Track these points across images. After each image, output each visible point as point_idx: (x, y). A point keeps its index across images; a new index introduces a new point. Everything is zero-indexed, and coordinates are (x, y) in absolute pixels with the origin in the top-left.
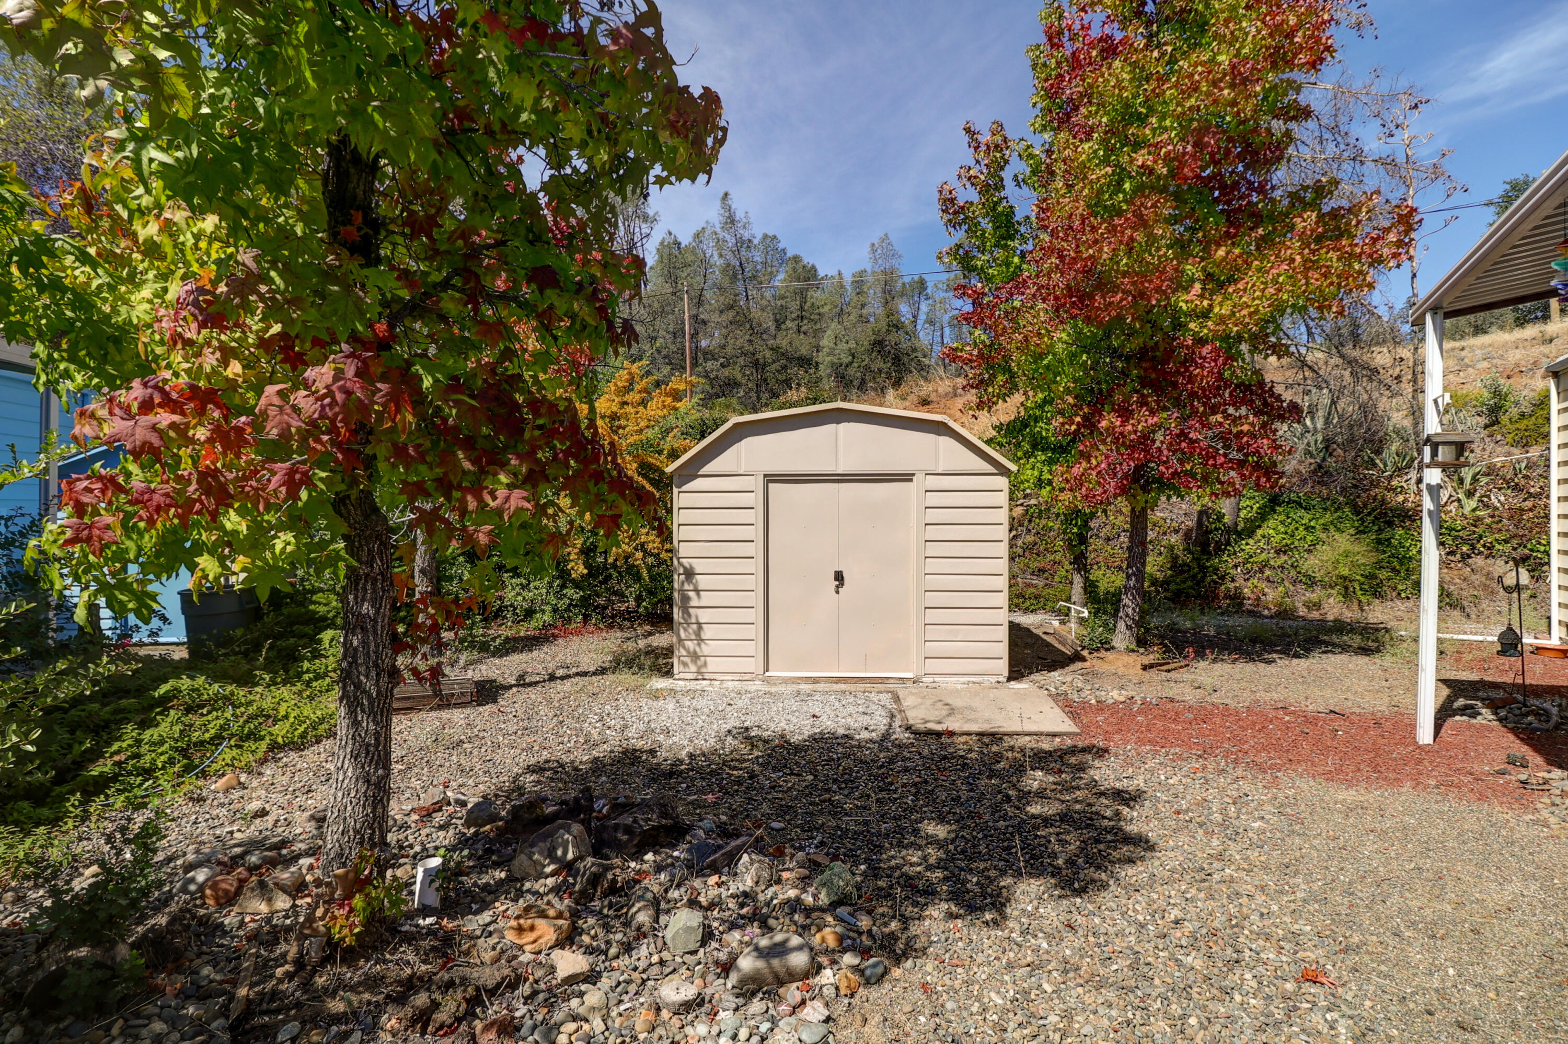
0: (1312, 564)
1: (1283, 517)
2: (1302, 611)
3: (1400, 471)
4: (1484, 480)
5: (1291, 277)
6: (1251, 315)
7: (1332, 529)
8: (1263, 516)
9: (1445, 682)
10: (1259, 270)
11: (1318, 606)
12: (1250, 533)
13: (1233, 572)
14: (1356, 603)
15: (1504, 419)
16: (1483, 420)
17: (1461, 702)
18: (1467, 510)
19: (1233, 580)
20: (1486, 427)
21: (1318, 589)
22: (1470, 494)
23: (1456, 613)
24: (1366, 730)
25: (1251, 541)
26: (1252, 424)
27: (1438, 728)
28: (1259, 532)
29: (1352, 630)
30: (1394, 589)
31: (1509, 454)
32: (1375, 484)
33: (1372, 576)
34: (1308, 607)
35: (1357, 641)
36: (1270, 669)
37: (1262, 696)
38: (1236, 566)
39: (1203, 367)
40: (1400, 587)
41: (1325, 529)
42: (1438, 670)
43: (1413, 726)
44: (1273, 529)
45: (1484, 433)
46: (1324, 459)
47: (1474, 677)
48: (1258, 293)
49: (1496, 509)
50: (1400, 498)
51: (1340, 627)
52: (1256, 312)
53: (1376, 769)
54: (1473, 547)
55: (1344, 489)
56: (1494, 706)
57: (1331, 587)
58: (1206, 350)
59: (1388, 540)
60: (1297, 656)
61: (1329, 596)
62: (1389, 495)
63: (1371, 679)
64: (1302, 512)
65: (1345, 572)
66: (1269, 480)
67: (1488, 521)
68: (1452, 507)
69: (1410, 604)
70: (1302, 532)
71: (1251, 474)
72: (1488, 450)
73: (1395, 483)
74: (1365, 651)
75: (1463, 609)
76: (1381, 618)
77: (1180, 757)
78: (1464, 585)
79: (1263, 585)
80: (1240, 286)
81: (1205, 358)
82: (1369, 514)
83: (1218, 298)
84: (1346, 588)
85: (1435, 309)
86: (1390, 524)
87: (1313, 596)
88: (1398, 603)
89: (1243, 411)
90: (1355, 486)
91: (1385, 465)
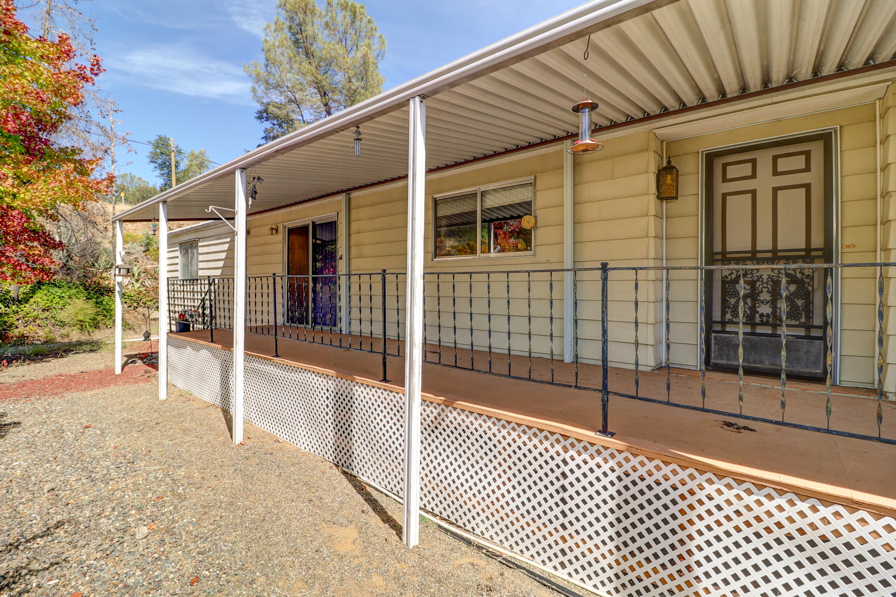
0: (62, 315)
1: (45, 292)
2: (59, 339)
3: (106, 269)
4: (143, 275)
5: (61, 189)
6: (41, 202)
7: (74, 297)
8: (33, 291)
9: (126, 356)
10: (45, 181)
11: (67, 336)
12: (27, 301)
13: (17, 323)
14: (87, 332)
15: (151, 249)
16: (143, 249)
17: (131, 360)
18: (136, 288)
19: (17, 327)
20: (144, 252)
21: (67, 328)
22: (137, 281)
23: (131, 332)
24: (96, 375)
25: (27, 305)
26: (40, 251)
27: (123, 369)
28: (32, 300)
29: (86, 344)
30: (105, 324)
31: (153, 264)
32: (95, 275)
33: (94, 319)
34: (62, 337)
35: (89, 347)
36: (48, 364)
37: (48, 374)
38: (18, 320)
39: (14, 222)
40: (107, 323)
41: (70, 297)
42: (122, 352)
43: (114, 370)
44: (40, 298)
45: (143, 254)
46: (67, 261)
47: (137, 353)
48: (44, 193)
49: (147, 287)
50: (107, 282)
51: (80, 344)
52: (43, 201)
53: (101, 384)
54: (138, 304)
55: (79, 277)
56: (141, 359)
57: (74, 326)
58: (15, 213)
59: (101, 302)
60: (62, 356)
61: (73, 330)
62: (101, 281)
63: (97, 360)
64: (56, 289)
65: (81, 318)
66: (48, 277)
67: (144, 292)
68: (130, 287)
69: (111, 330)
70: (57, 299)
71: (39, 274)
72: (145, 262)
73: (104, 275)
74: (92, 351)
75: (134, 329)
76: (99, 337)
77: (16, 400)
78: (135, 320)
79: (36, 328)
80: (35, 187)
81: (14, 217)
82: (92, 290)
83: (23, 190)
84: (82, 326)
85: (120, 220)
86: (102, 294)
87: (64, 331)
88: (107, 330)
89: (36, 243)
90: (85, 276)
91: (100, 266)
